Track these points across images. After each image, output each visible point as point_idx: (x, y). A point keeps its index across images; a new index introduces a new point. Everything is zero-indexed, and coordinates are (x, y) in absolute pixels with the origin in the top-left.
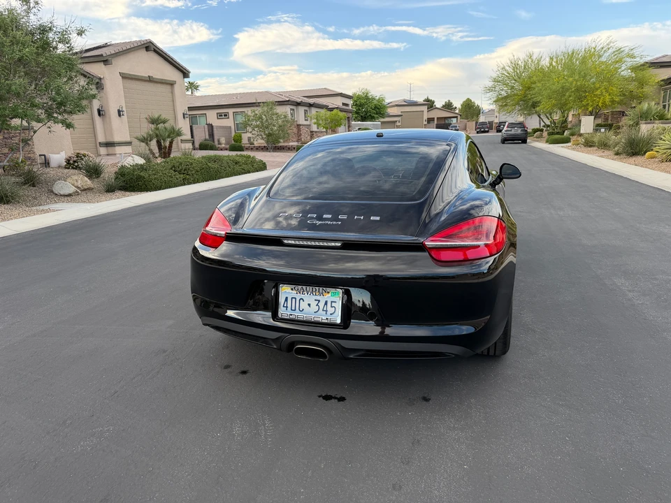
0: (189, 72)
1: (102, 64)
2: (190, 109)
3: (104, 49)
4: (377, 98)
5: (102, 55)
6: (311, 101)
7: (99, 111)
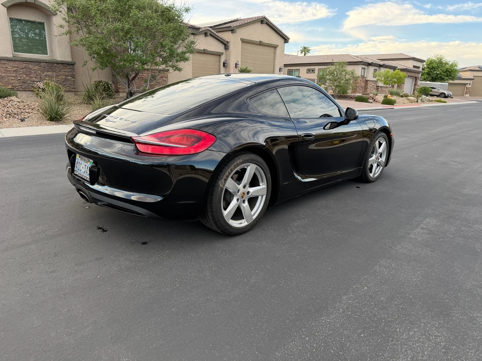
0: (289, 39)
2: (286, 65)
4: (450, 63)
6: (381, 63)
7: (224, 63)
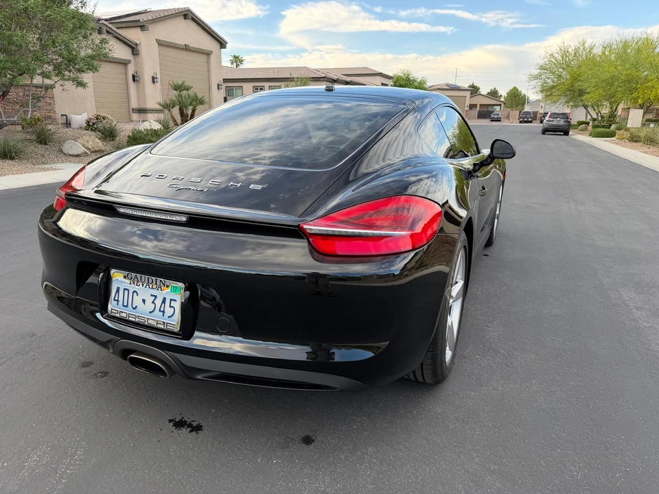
0: (226, 43)
1: (139, 29)
2: (225, 80)
3: (143, 15)
4: (419, 80)
5: (139, 21)
6: (348, 79)
7: (134, 77)
